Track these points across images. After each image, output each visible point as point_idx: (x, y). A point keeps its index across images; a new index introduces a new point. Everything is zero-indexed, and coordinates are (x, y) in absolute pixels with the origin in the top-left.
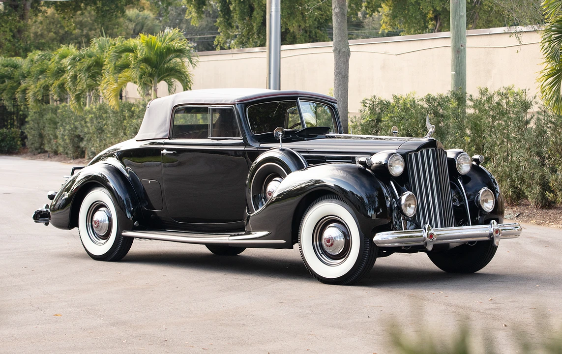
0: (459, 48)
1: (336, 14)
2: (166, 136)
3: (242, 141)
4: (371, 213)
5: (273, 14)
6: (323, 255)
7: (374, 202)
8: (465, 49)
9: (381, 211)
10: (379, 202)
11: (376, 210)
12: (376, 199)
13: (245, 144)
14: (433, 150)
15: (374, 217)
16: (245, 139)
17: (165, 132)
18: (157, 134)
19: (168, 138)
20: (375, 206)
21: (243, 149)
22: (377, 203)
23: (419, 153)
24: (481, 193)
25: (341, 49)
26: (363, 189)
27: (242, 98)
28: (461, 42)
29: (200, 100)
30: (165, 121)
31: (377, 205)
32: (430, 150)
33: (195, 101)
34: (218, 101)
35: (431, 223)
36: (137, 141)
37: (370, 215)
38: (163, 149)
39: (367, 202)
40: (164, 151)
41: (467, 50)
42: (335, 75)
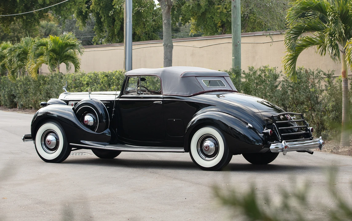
0: (236, 44)
1: (165, 23)
5: (128, 23)
8: (240, 44)
25: (167, 44)
28: (238, 40)
41: (242, 45)
42: (165, 59)
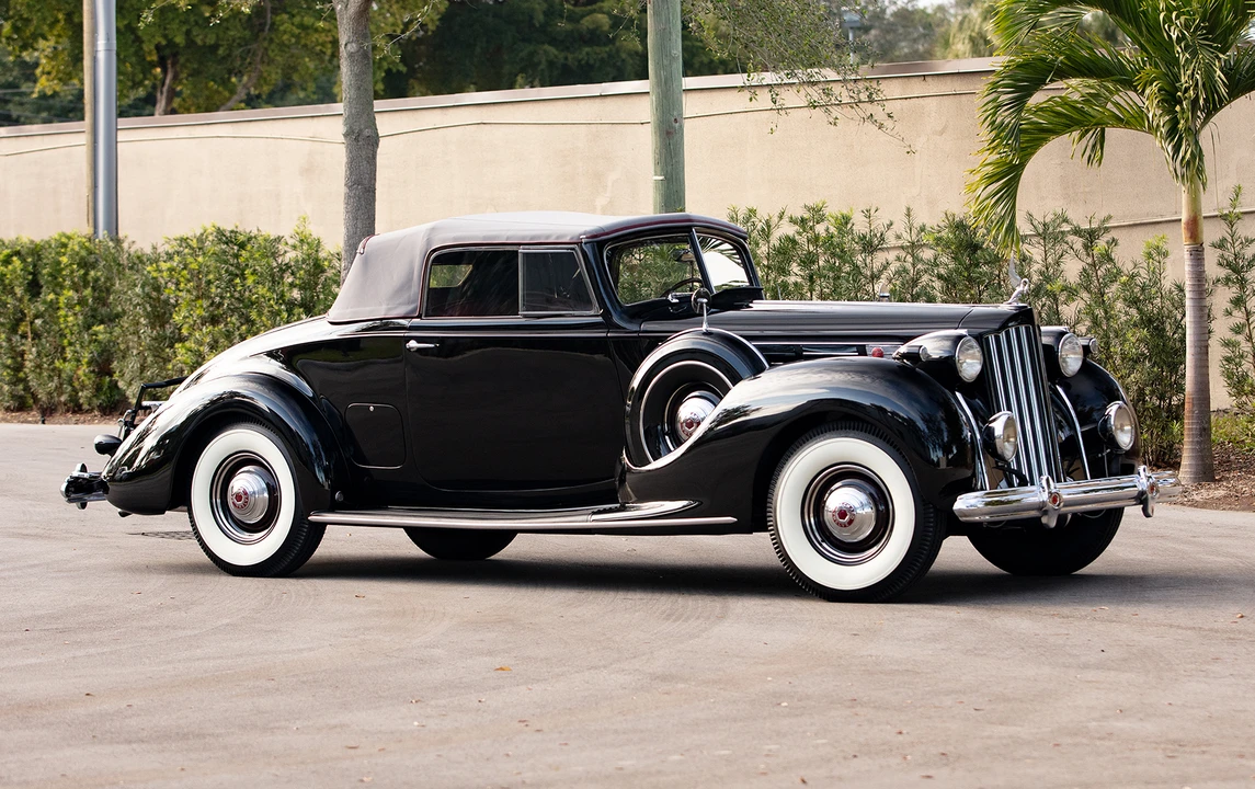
0: (671, 127)
1: (351, 55)
2: (414, 311)
3: (600, 319)
4: (936, 455)
5: (101, 56)
6: (824, 544)
7: (940, 431)
8: (681, 127)
9: (955, 451)
10: (948, 432)
11: (947, 451)
12: (944, 426)
13: (608, 324)
14: (1027, 329)
15: (943, 465)
16: (606, 314)
17: (409, 303)
18: (390, 309)
19: (419, 317)
20: (942, 440)
21: (604, 335)
22: (945, 434)
23: (1003, 336)
24: (1112, 413)
25: (361, 130)
26: (916, 405)
27: (596, 231)
28: (675, 113)
29: (495, 237)
30: (409, 280)
31: (946, 439)
32: (1023, 329)
33: (484, 238)
34: (539, 237)
35: (1050, 473)
36: (332, 323)
37: (935, 459)
38: (409, 339)
39: (926, 430)
40: (413, 344)
41: (687, 125)
42: (350, 188)
